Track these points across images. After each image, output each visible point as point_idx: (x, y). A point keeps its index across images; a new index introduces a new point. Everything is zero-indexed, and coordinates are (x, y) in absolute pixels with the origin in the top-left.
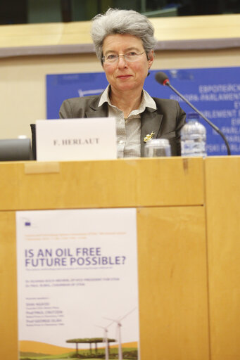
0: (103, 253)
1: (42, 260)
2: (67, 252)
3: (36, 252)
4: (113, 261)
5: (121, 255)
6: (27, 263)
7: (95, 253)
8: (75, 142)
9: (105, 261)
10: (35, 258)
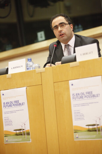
0: (93, 93)
1: (77, 97)
2: (83, 94)
3: (75, 94)
4: (96, 96)
5: (98, 93)
6: (73, 98)
7: (91, 93)
8: (86, 54)
9: (94, 96)
10: (75, 96)
